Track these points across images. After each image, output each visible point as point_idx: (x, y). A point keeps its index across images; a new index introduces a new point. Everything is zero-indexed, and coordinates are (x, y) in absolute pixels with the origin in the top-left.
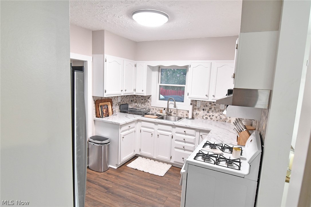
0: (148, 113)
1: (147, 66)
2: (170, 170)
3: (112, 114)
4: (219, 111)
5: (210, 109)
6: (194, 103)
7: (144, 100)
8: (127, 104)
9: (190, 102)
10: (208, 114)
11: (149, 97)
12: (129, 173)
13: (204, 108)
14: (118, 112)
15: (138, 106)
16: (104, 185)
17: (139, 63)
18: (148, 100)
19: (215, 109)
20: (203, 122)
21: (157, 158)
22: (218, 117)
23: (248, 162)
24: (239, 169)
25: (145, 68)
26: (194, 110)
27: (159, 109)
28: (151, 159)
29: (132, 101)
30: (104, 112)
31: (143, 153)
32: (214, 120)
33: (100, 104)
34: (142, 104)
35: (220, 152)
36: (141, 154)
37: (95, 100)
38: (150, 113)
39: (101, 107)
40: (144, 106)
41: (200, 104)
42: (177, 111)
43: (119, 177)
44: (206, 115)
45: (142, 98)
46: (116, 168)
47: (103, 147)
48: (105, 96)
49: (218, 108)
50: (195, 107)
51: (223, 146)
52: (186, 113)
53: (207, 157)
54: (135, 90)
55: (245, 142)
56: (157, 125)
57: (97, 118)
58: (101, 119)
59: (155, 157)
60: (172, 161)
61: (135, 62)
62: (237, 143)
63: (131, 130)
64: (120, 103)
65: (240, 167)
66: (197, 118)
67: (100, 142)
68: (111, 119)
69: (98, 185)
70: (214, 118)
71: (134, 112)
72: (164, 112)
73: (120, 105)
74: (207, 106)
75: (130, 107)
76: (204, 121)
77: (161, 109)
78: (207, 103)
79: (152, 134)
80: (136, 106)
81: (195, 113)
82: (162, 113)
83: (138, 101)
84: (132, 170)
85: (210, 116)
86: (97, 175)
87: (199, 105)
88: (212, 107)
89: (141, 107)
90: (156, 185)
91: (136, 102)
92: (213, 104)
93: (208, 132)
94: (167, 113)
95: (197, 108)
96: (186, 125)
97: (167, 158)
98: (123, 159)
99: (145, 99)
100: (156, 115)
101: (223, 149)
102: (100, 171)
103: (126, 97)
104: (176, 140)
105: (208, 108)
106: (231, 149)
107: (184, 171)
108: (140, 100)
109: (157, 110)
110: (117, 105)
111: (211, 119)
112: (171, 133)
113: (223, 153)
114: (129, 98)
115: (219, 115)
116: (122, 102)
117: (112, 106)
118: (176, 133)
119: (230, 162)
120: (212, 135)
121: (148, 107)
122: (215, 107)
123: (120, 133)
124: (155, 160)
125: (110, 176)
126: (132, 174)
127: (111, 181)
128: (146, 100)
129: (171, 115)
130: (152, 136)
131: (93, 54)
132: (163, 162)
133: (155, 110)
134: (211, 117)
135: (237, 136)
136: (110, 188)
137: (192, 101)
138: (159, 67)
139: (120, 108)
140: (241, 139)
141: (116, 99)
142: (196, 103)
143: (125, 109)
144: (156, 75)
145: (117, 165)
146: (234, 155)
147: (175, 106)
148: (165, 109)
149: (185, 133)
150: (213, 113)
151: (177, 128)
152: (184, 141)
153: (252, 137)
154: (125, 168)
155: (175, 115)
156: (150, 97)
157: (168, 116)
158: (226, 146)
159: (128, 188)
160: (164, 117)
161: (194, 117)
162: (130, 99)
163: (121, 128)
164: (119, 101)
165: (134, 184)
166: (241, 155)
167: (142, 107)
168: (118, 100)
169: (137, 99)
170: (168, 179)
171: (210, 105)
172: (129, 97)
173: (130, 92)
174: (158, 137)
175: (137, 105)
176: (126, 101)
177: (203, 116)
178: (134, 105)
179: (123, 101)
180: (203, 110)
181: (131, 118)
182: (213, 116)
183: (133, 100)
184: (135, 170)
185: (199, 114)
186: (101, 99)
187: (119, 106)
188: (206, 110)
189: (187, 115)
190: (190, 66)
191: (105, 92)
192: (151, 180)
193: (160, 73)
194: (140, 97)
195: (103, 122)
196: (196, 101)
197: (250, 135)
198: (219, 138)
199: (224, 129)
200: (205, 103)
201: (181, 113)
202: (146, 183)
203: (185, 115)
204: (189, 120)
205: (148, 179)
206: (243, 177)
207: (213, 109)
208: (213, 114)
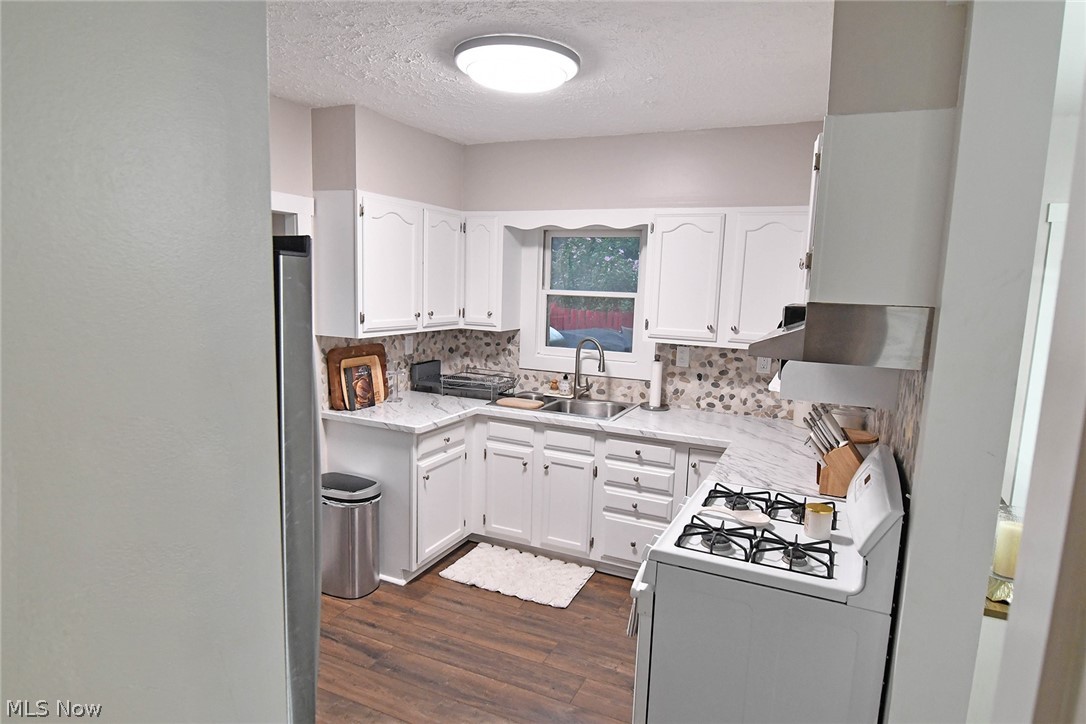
0: (511, 391)
1: (502, 229)
2: (591, 586)
3: (386, 396)
4: (751, 380)
5: (723, 373)
6: (666, 353)
7: (493, 346)
8: (436, 363)
9: (653, 352)
10: (717, 392)
11: (511, 336)
12: (447, 600)
13: (702, 371)
14: (406, 390)
15: (475, 367)
16: (364, 642)
17: (474, 219)
18: (510, 347)
19: (740, 375)
20: (697, 419)
21: (542, 544)
22: (751, 402)
23: (860, 552)
24: (830, 576)
25: (498, 236)
26: (669, 379)
27: (545, 377)
28: (522, 548)
29: (451, 350)
31: (496, 528)
32: (736, 413)
33: (344, 364)
34: (486, 360)
35: (764, 519)
36: (487, 532)
37: (327, 351)
38: (517, 390)
40: (494, 367)
41: (687, 357)
42: (609, 384)
43: (416, 613)
44: (709, 394)
45: (488, 340)
46: (402, 582)
47: (357, 510)
48: (361, 336)
49: (750, 369)
50: (671, 368)
51: (773, 498)
52: (639, 388)
53: (719, 539)
54: (462, 313)
55: (846, 485)
56: (543, 432)
57: (333, 413)
58: (347, 414)
59: (536, 544)
60: (596, 556)
61: (463, 214)
62: (817, 488)
63: (452, 452)
64: (411, 357)
65: (830, 567)
66: (679, 407)
67: (348, 493)
68: (383, 414)
69: (345, 644)
70: (735, 403)
71: (460, 388)
72: (565, 386)
73: (412, 364)
74: (711, 364)
75: (445, 371)
76: (704, 415)
77: (552, 377)
78: (711, 355)
79: (525, 465)
80: (468, 367)
81: (670, 389)
82: (557, 392)
83: (472, 351)
84: (459, 588)
85: (722, 398)
86: (338, 608)
87: (683, 360)
88: (729, 366)
89: (482, 369)
90: (544, 637)
91: (466, 354)
92: (731, 355)
93: (718, 451)
94: (574, 391)
95: (677, 370)
96: (642, 432)
97: (576, 544)
98: (427, 551)
99: (498, 344)
100: (538, 399)
101: (771, 508)
102: (348, 594)
103: (433, 337)
104: (609, 483)
105: (715, 372)
106: (799, 510)
107: (643, 586)
108: (480, 346)
109: (540, 380)
110: (403, 364)
111: (727, 407)
112: (589, 460)
113: (773, 522)
114: (442, 340)
115: (753, 395)
116: (419, 356)
117: (384, 368)
118: (607, 458)
119: (796, 553)
120: (732, 461)
121: (507, 369)
122: (738, 368)
123: (415, 463)
124: (535, 552)
125: (384, 611)
126: (460, 603)
127: (386, 629)
128: (500, 348)
129: (588, 398)
130: (525, 470)
131: (314, 189)
132: (566, 559)
133: (532, 379)
134: (727, 400)
135: (819, 466)
136: (384, 651)
137: (661, 347)
138: (545, 232)
139: (411, 377)
140: (832, 473)
141: (396, 343)
142: (674, 355)
143: (428, 378)
144: (532, 259)
145: (406, 573)
146: (809, 528)
147: (602, 367)
148: (569, 377)
149: (640, 457)
150: (732, 388)
151: (610, 442)
152: (637, 485)
153: (867, 468)
154: (436, 581)
155: (603, 397)
156: (513, 337)
157: (578, 401)
158: (780, 498)
159: (448, 650)
160: (565, 403)
161: (668, 402)
162: (444, 343)
163: (417, 447)
164: (409, 351)
165: (467, 637)
166: (834, 528)
167: (486, 372)
168: (404, 348)
169: (470, 343)
170: (583, 616)
171: (721, 361)
172: (442, 336)
173: (446, 318)
174: (546, 473)
175: (472, 366)
176: (432, 351)
177: (699, 399)
178: (460, 366)
179: (421, 350)
180: (700, 377)
181: (452, 409)
182: (732, 397)
183: (458, 348)
184: (468, 589)
185: (683, 391)
186: (345, 345)
187: (408, 368)
188: (707, 377)
189: (643, 395)
190: (652, 229)
191: (362, 322)
192: (525, 622)
193: (548, 254)
194: (482, 336)
195: (354, 424)
196: (674, 347)
197: (861, 459)
198: (755, 471)
199: (771, 441)
200: (706, 353)
201: (621, 388)
202: (512, 632)
203: (636, 394)
204: (651, 414)
205: (517, 620)
206: (842, 600)
207: (732, 374)
208: (733, 392)
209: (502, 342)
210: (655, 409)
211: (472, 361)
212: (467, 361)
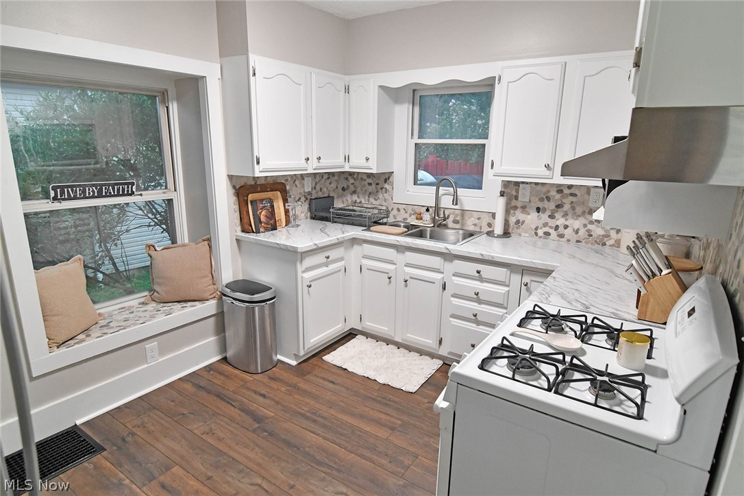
0: (385, 220)
1: (377, 88)
2: (438, 375)
3: (288, 223)
4: (584, 213)
5: (558, 206)
6: (511, 190)
7: (374, 186)
8: (330, 199)
9: (499, 188)
10: (552, 223)
11: (387, 177)
12: (324, 379)
13: (540, 205)
14: (306, 218)
15: (361, 202)
16: (254, 409)
17: (355, 81)
18: (386, 186)
19: (573, 208)
20: (534, 245)
21: (403, 339)
22: (582, 232)
23: (678, 399)
24: (639, 417)
25: (373, 95)
26: (512, 211)
27: (413, 210)
28: (388, 342)
29: (343, 189)
30: (263, 218)
31: (370, 325)
32: (569, 240)
33: (251, 197)
34: (369, 197)
35: (576, 344)
36: (363, 328)
37: (238, 188)
38: (391, 220)
39: (254, 204)
40: (375, 202)
41: (528, 193)
42: (463, 215)
43: (298, 389)
44: (545, 225)
45: (370, 181)
46: (294, 363)
47: (257, 308)
48: (257, 174)
49: (583, 203)
50: (514, 203)
51: (589, 321)
52: (486, 219)
53: (523, 363)
54: (347, 159)
55: (667, 312)
56: (404, 253)
57: (243, 235)
58: (252, 236)
59: (398, 339)
60: (444, 351)
61: (347, 78)
62: (636, 312)
63: (332, 267)
64: (310, 193)
65: (640, 408)
66: (520, 235)
67: (248, 296)
68: (282, 237)
69: (240, 409)
70: (568, 232)
71: (347, 218)
72: (427, 217)
73: (311, 199)
74: (548, 199)
75: (338, 204)
76: (540, 242)
77: (418, 210)
78: (549, 191)
79: (389, 278)
80: (356, 202)
81: (512, 220)
82: (421, 221)
83: (359, 190)
84: (335, 370)
85: (557, 228)
86: (242, 380)
87: (524, 195)
88: (564, 201)
89: (367, 204)
90: (392, 416)
91: (354, 192)
92: (566, 191)
93: (546, 273)
94: (434, 220)
95: (519, 204)
96: (482, 255)
97: (429, 342)
98: (312, 341)
99: (377, 184)
100: (405, 227)
101: (586, 333)
102: (252, 369)
103: (328, 178)
104: (455, 296)
105: (552, 206)
106: (614, 335)
107: (444, 405)
108: (365, 185)
109: (409, 212)
110: (303, 199)
111: (561, 236)
112: (439, 276)
113: (585, 346)
114: (336, 181)
115: (585, 226)
116: (317, 193)
117: (285, 201)
118: (453, 275)
119: (605, 386)
120: (556, 283)
121: (384, 204)
122: (572, 202)
123: (300, 274)
124: (399, 345)
125: (274, 385)
126: (333, 383)
127: (273, 400)
128: (379, 187)
129: (446, 226)
130: (390, 282)
131: (220, 57)
132: (421, 352)
133: (402, 211)
134: (561, 230)
135: (639, 292)
136: (267, 418)
137: (506, 184)
138: (414, 90)
139: (310, 209)
140: (652, 300)
141: (297, 182)
142: (517, 191)
143: (323, 210)
144: (403, 114)
145: (296, 356)
146: (622, 357)
147: (455, 201)
148: (430, 210)
149: (481, 276)
150: (566, 220)
151: (457, 262)
152: (477, 298)
153: (689, 299)
154: (319, 364)
155: (458, 226)
156: (389, 178)
157: (436, 228)
158: (596, 322)
159: (315, 421)
160: (426, 230)
161: (510, 230)
162: (338, 184)
163: (301, 261)
164: (308, 189)
165: (332, 412)
166: (649, 357)
167: (369, 206)
168: (303, 187)
169: (357, 183)
170: (426, 401)
171: (558, 196)
172: (336, 178)
173: (333, 162)
174: (406, 286)
175: (358, 201)
176: (327, 189)
177: (537, 229)
178: (350, 201)
179: (318, 188)
180: (538, 210)
181: (336, 232)
182: (566, 227)
183: (348, 187)
184: (342, 371)
185: (523, 222)
186: (253, 183)
187: (307, 202)
188: (545, 210)
189: (490, 225)
190: (500, 80)
191: (258, 163)
192: (379, 402)
193: (417, 109)
194: (365, 177)
195: (257, 243)
196: (517, 184)
197: (684, 288)
198: (577, 294)
199: (597, 266)
200: (544, 189)
201: (473, 219)
202: (367, 409)
203: (484, 224)
204: (495, 240)
205: (374, 399)
206: (651, 447)
207: (567, 207)
208: (567, 223)
209: (380, 181)
210: (499, 236)
211: (358, 197)
212: (355, 197)
